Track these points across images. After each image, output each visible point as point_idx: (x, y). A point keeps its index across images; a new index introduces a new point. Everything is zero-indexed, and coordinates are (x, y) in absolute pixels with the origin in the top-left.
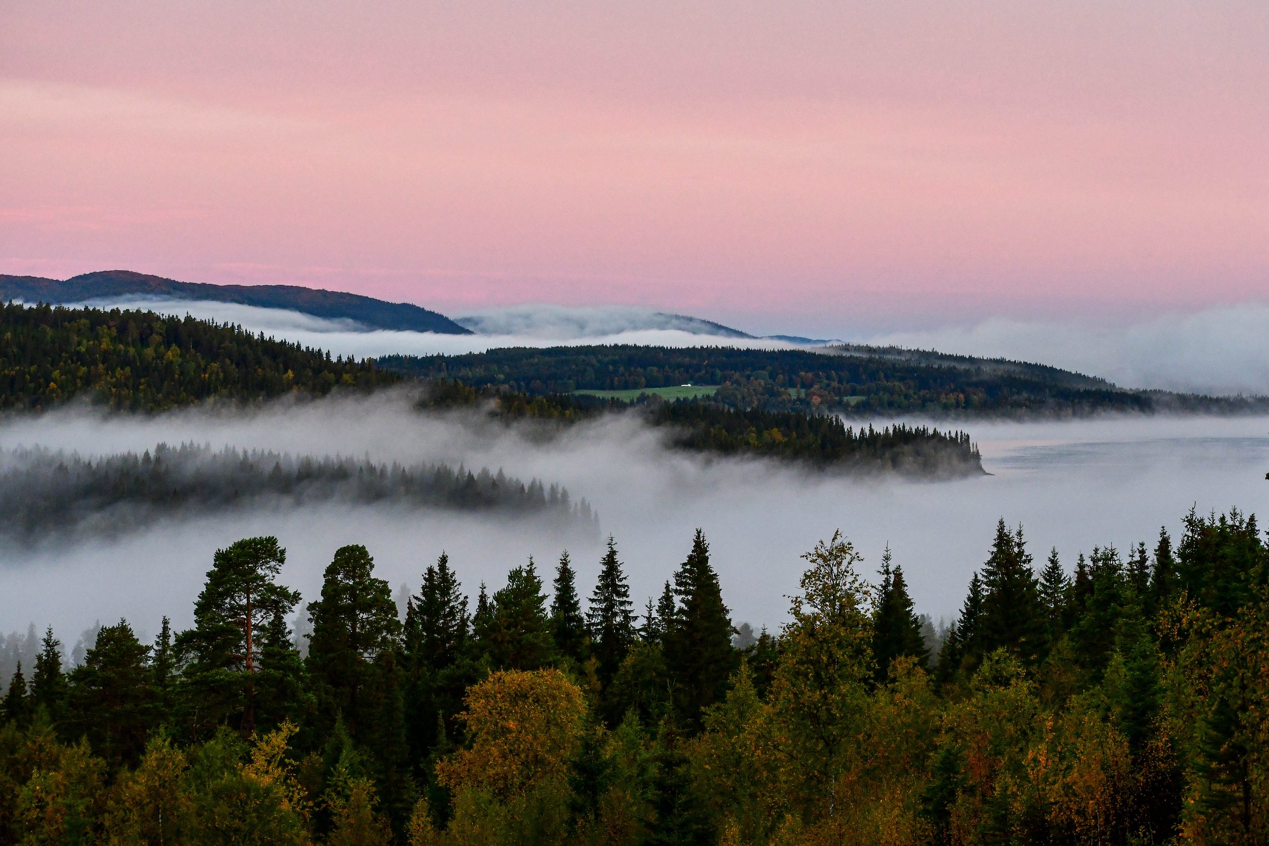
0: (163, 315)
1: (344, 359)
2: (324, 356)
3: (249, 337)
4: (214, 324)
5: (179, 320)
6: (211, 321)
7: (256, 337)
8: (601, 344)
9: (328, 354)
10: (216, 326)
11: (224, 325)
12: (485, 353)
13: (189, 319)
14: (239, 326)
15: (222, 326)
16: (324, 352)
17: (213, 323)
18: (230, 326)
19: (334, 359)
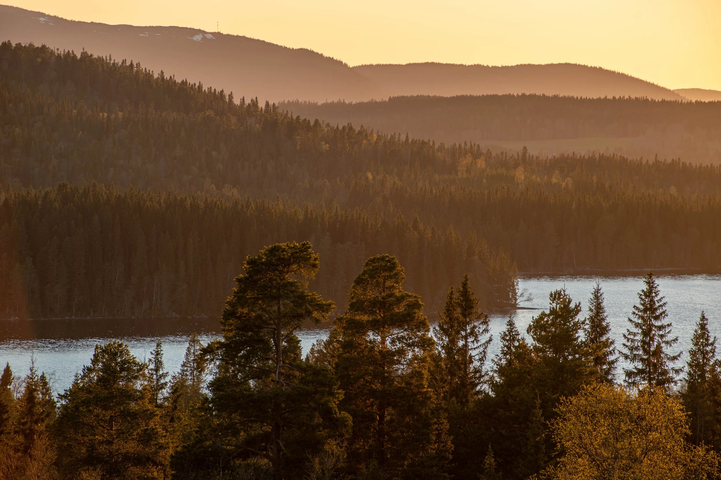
0: (58, 49)
1: (248, 101)
2: (227, 97)
3: (148, 76)
4: (112, 62)
5: (75, 56)
6: (108, 58)
7: (156, 76)
8: (508, 93)
9: (231, 96)
10: (114, 64)
11: (122, 63)
12: (387, 100)
13: (84, 54)
14: (138, 65)
15: (120, 63)
16: (227, 93)
17: (110, 59)
18: (128, 63)
19: (237, 101)
